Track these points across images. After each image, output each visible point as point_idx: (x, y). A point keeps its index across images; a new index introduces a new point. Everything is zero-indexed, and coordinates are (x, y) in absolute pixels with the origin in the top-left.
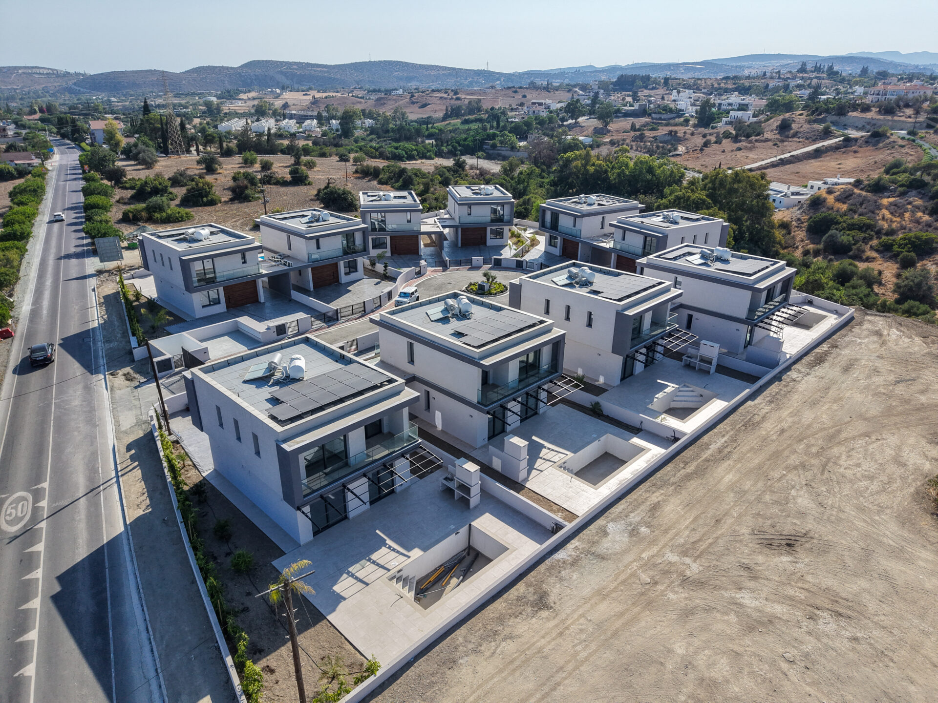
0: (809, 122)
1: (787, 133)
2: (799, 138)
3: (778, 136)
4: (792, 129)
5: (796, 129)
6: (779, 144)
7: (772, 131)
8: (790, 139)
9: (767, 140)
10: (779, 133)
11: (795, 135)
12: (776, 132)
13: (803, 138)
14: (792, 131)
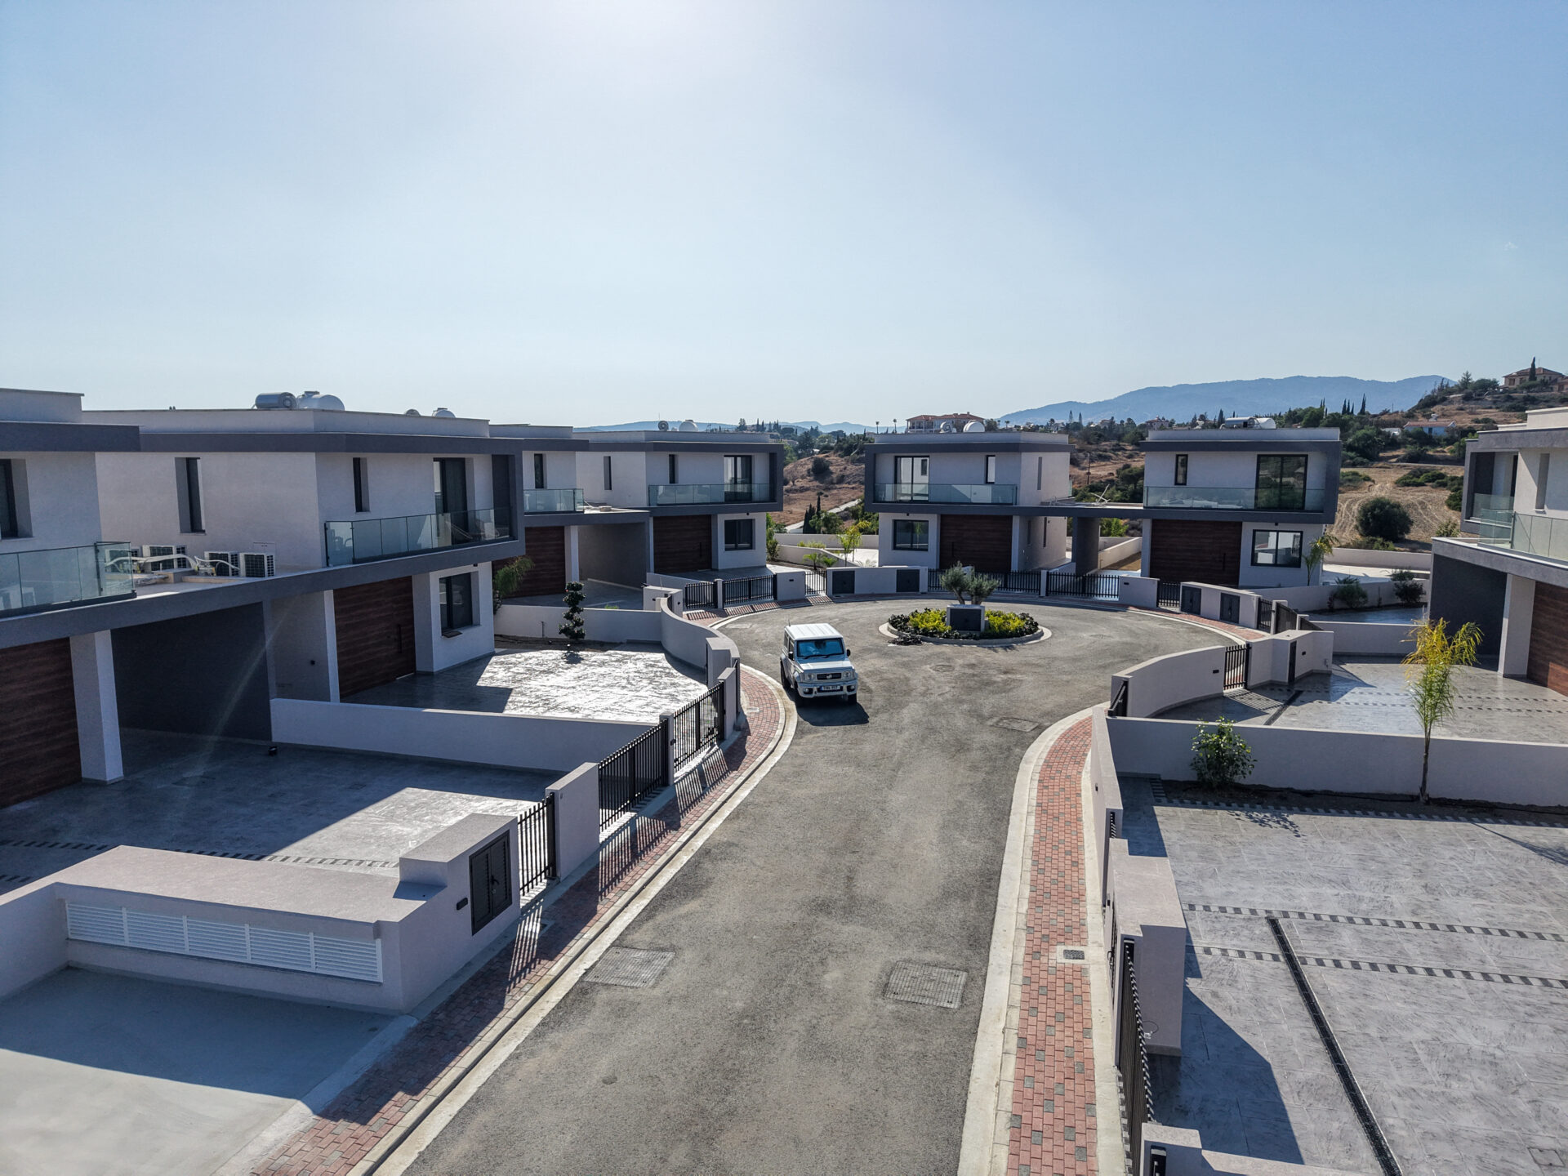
0: (853, 462)
1: (828, 479)
2: (849, 483)
3: (816, 483)
4: (832, 473)
5: (838, 472)
6: (826, 493)
7: (803, 477)
8: (838, 486)
9: (803, 490)
10: (816, 479)
11: (841, 480)
12: (812, 478)
13: (855, 482)
14: (834, 476)
